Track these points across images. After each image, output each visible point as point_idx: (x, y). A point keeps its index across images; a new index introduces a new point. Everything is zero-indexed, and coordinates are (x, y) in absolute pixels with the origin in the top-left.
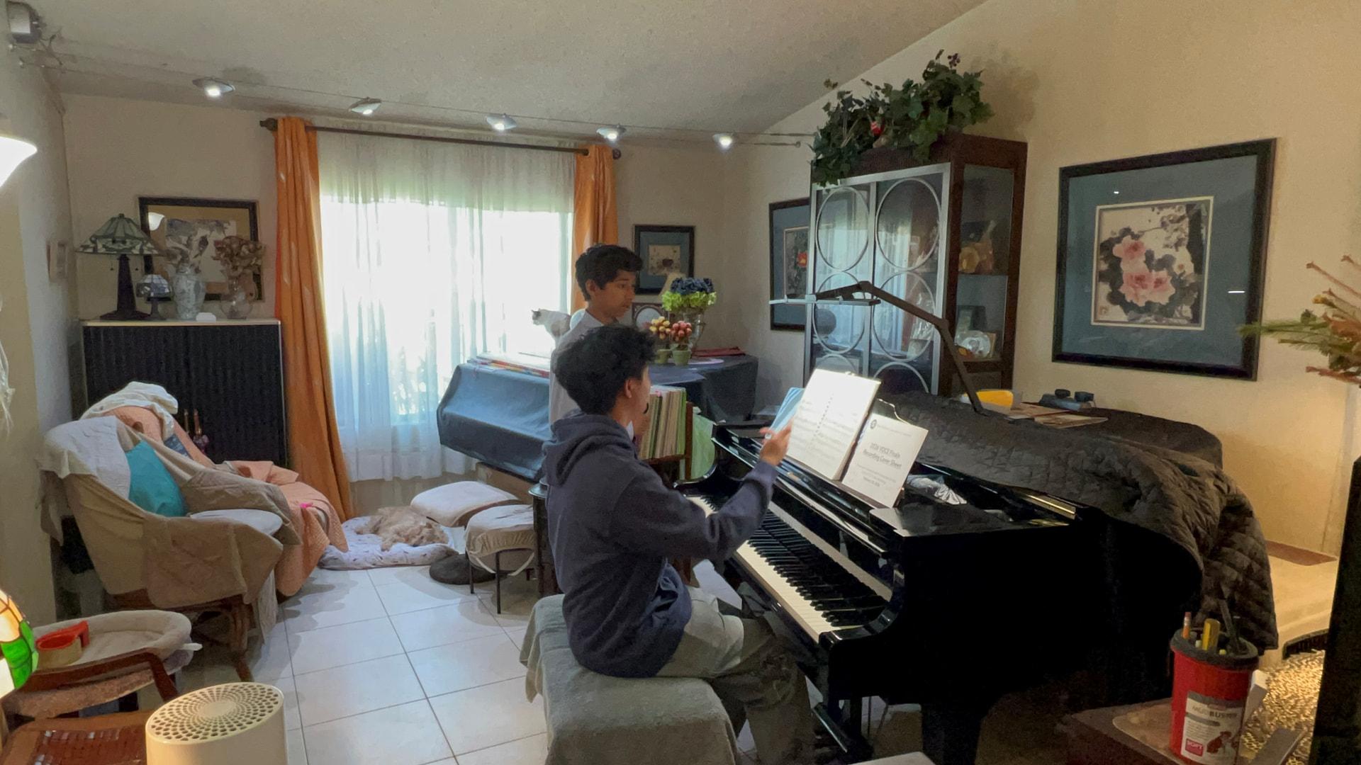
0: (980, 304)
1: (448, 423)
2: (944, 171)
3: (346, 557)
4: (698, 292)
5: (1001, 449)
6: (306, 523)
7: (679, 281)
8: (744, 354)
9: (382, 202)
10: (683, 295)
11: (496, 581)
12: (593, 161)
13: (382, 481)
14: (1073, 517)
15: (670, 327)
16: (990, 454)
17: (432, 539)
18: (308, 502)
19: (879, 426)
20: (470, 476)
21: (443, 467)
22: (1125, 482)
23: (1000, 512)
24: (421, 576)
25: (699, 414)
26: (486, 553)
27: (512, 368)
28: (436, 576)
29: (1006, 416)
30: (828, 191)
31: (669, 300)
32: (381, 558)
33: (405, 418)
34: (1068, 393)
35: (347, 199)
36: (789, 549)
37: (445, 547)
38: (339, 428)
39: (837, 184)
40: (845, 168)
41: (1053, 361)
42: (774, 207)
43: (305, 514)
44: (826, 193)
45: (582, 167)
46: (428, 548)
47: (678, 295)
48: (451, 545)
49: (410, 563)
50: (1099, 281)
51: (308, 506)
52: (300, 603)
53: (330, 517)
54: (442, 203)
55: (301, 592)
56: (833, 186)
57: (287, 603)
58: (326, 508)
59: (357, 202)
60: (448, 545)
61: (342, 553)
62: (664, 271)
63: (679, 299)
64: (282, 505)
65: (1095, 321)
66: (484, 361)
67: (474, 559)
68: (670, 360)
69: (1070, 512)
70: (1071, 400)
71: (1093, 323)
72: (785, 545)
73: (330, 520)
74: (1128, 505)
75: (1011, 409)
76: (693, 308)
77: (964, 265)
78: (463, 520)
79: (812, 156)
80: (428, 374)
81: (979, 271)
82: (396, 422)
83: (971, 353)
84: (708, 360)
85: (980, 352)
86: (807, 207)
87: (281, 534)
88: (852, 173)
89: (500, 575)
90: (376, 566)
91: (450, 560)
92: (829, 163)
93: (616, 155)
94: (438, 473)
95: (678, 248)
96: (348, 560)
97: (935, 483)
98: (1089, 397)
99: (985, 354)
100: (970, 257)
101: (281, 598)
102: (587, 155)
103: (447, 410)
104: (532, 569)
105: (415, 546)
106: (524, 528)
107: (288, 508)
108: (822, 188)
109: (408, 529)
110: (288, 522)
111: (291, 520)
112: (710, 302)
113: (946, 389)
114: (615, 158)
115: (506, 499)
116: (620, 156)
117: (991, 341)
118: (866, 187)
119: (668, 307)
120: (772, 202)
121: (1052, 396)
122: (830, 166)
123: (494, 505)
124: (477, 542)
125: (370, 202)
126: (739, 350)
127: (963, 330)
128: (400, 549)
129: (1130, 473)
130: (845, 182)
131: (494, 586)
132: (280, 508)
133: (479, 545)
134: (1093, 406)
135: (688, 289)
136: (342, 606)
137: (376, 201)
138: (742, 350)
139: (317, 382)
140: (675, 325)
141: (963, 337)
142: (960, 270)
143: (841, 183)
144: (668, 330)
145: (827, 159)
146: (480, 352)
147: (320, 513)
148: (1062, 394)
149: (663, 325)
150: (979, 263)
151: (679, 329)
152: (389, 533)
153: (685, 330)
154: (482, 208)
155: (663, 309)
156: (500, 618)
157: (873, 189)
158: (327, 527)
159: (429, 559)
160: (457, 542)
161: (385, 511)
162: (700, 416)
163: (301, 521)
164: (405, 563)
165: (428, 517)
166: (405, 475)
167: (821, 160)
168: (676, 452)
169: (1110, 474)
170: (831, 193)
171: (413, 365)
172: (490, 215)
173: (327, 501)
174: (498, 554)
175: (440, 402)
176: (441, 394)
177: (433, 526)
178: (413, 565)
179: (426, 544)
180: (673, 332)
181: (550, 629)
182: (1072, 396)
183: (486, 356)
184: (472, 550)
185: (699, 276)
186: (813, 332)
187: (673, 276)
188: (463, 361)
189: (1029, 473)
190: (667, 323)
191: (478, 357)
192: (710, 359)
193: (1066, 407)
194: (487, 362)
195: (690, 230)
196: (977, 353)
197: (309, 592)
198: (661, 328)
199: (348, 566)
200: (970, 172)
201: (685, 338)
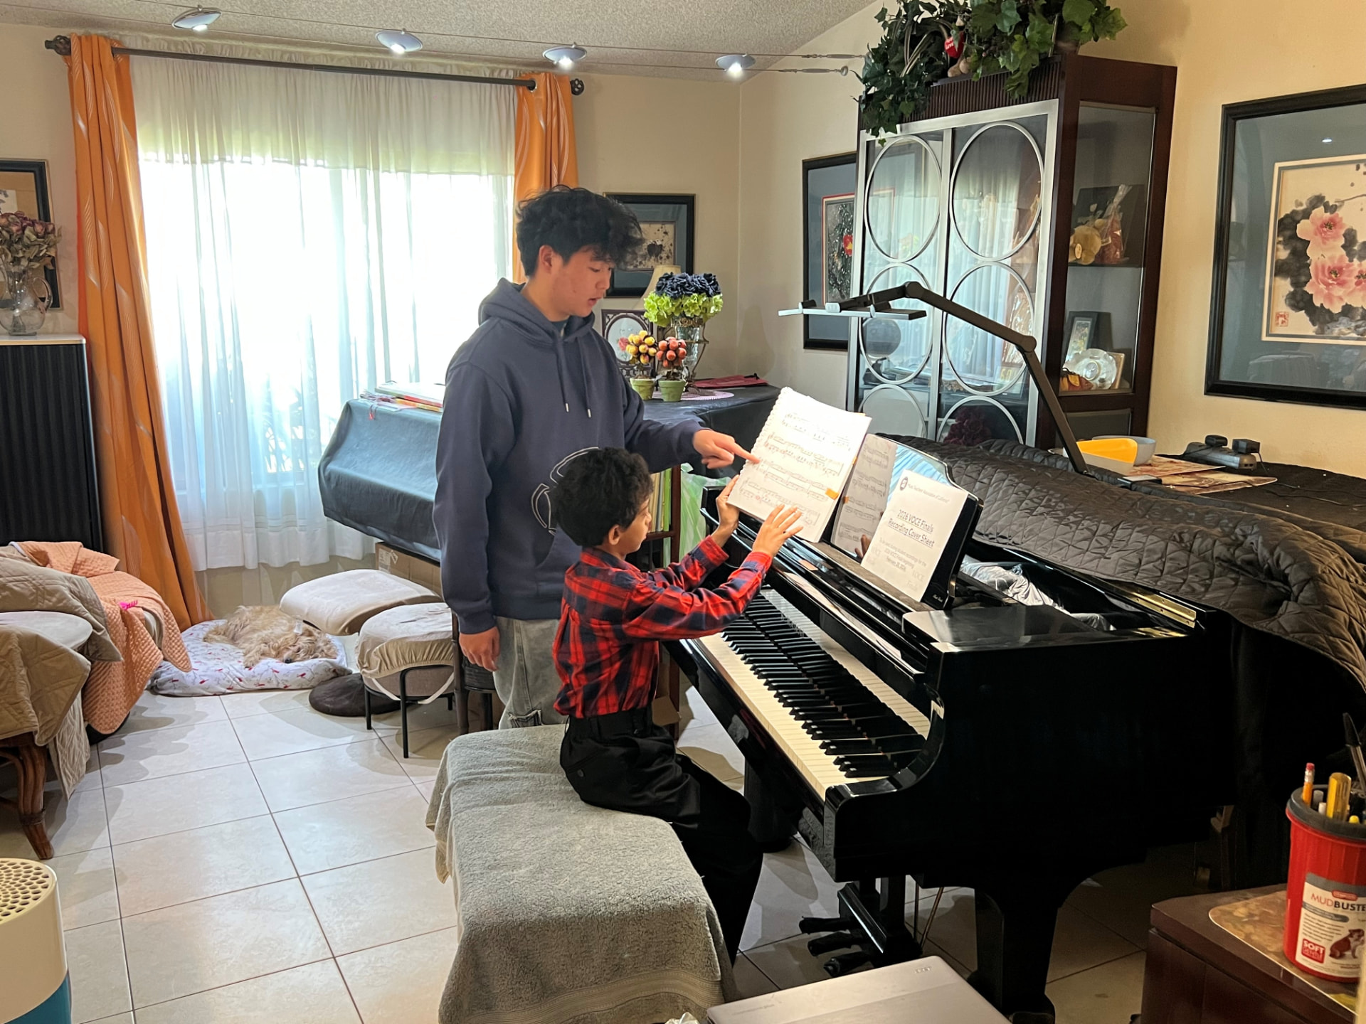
0: (1104, 310)
1: (333, 485)
2: (1050, 110)
3: (188, 678)
4: (695, 295)
5: (1101, 526)
6: (128, 630)
7: (668, 277)
8: (765, 385)
9: (232, 162)
10: (674, 298)
11: (401, 712)
12: (542, 97)
13: (242, 569)
14: (1192, 625)
15: (654, 346)
16: (1087, 533)
17: (312, 652)
18: (129, 600)
19: (911, 487)
20: (370, 562)
21: (331, 548)
22: (1270, 574)
23: (1097, 615)
24: (299, 704)
25: (690, 473)
26: (385, 673)
27: (426, 407)
28: (318, 706)
29: (1121, 476)
30: (882, 142)
31: (653, 307)
32: (240, 680)
33: (274, 478)
34: (1224, 441)
35: (178, 157)
36: (800, 667)
37: (332, 664)
38: (177, 493)
39: (896, 132)
40: (907, 108)
41: (1205, 394)
42: (809, 165)
43: (126, 619)
44: (880, 145)
45: (525, 110)
46: (309, 666)
47: (667, 298)
48: (341, 661)
49: (282, 686)
50: (1276, 275)
51: (129, 606)
52: (123, 743)
53: (163, 621)
54: (320, 162)
55: (124, 727)
56: (890, 134)
57: (104, 743)
58: (158, 610)
59: (194, 162)
60: (336, 661)
61: (184, 673)
62: (650, 263)
63: (668, 303)
64: (92, 606)
65: (1268, 335)
66: (384, 396)
67: (370, 681)
68: (656, 395)
69: (1189, 618)
70: (1228, 452)
71: (1265, 338)
72: (795, 661)
73: (164, 626)
74: (1272, 607)
75: (1135, 466)
76: (688, 318)
77: (1078, 252)
78: (354, 626)
79: (861, 89)
80: (306, 413)
81: (1101, 261)
82: (262, 486)
83: (1087, 382)
84: (712, 394)
85: (1102, 381)
86: (855, 165)
87: (91, 648)
88: (917, 116)
89: (408, 703)
90: (232, 691)
91: (337, 683)
92: (884, 99)
93: (577, 88)
94: (322, 558)
95: (669, 228)
96: (194, 682)
97: (1010, 575)
98: (1253, 447)
99: (1108, 384)
100: (1086, 242)
101: (95, 738)
102: (533, 88)
103: (332, 467)
104: (453, 694)
105: (288, 661)
106: (439, 637)
107: (101, 609)
108: (873, 138)
109: (279, 637)
110: (102, 629)
111: (106, 627)
112: (713, 309)
113: (1049, 435)
114: (574, 92)
115: (418, 595)
116: (582, 90)
117: (1117, 364)
118: (938, 136)
119: (652, 317)
120: (807, 157)
121: (1201, 445)
122: (885, 104)
123: (400, 604)
124: (373, 656)
125: (213, 161)
126: (758, 378)
127: (1078, 348)
128: (270, 666)
129: (1278, 560)
130: (907, 128)
131: (399, 718)
132: (89, 610)
133: (375, 660)
134: (1258, 460)
135: (680, 290)
136: (183, 747)
137: (222, 159)
138: (763, 379)
139: (143, 428)
140: (662, 343)
141: (1078, 358)
142: (1070, 260)
143: (901, 130)
144: (652, 351)
145: (881, 96)
146: (381, 382)
147: (148, 616)
148: (1216, 443)
149: (644, 344)
150: (1102, 248)
151: (667, 348)
152: (254, 643)
153: (676, 350)
154: (378, 169)
155: (646, 319)
156: (407, 765)
157: (948, 137)
158: (159, 637)
159: (310, 681)
160: (347, 655)
161: (246, 611)
162: (692, 475)
163: (121, 626)
164: (275, 687)
165: (305, 622)
166: (276, 562)
167: (871, 95)
168: (657, 528)
169: (1250, 563)
170: (887, 145)
171: (284, 403)
172: (391, 181)
173: (160, 599)
174: (403, 674)
175: (323, 454)
176: (326, 440)
177: (315, 634)
178: (286, 689)
179: (303, 659)
180: (660, 353)
181: (463, 780)
182: (1230, 446)
183: (390, 388)
184: (366, 668)
185: (701, 270)
186: (859, 352)
187: (660, 271)
188: (355, 397)
189: (1137, 561)
190: (651, 340)
191: (377, 391)
192: (715, 392)
193: (1218, 461)
194: (389, 397)
195: (688, 201)
196: (1097, 382)
197: (135, 728)
198: (642, 348)
199: (195, 692)
200: (1088, 113)
201: (675, 362)
